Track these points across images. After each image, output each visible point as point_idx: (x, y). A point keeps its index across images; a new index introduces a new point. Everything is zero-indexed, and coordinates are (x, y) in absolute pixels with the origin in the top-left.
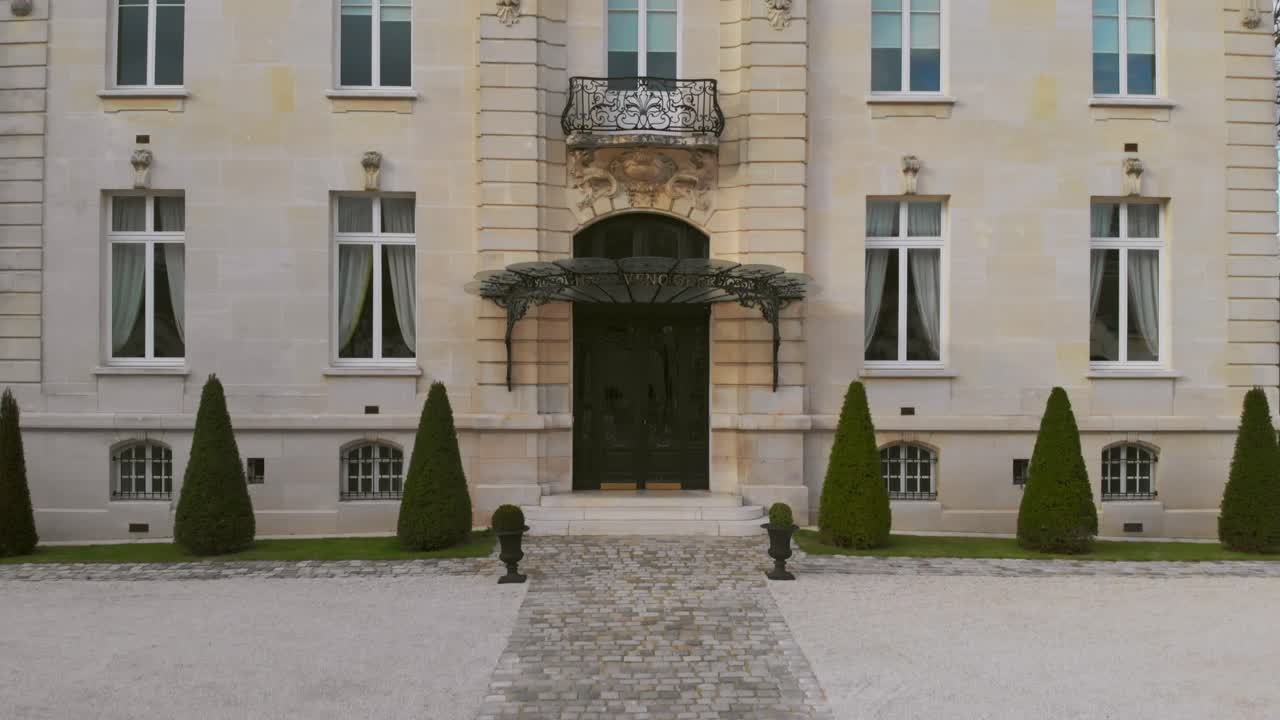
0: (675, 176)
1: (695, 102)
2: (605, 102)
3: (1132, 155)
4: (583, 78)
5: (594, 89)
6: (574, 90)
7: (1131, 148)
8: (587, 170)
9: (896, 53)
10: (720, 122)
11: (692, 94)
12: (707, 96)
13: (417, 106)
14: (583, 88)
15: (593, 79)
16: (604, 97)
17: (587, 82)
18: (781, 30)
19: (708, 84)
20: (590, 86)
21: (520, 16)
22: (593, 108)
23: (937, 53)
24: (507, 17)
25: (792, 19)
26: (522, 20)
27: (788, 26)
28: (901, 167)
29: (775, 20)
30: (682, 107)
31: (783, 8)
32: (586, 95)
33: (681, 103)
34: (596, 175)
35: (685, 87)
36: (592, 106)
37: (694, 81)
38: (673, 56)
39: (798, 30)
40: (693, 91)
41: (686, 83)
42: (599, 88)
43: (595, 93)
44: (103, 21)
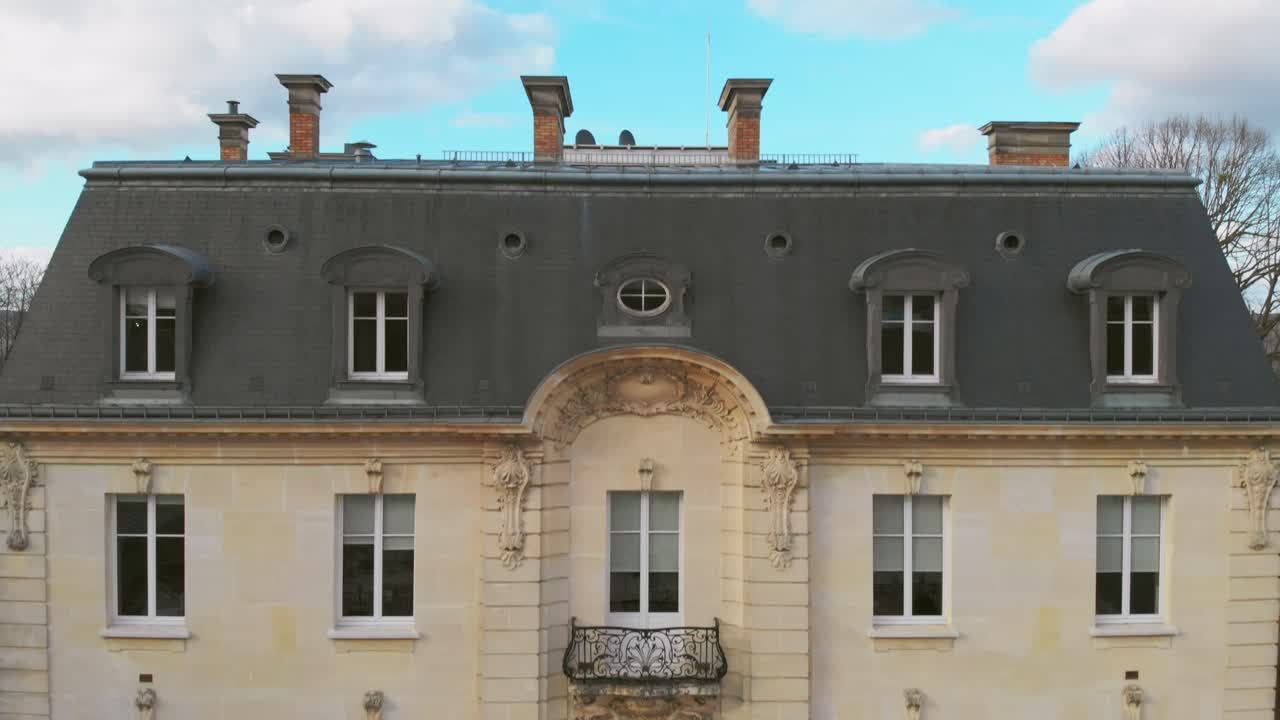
0: (677, 712)
1: (698, 650)
2: (608, 652)
3: (1131, 682)
4: (585, 629)
5: (596, 638)
6: (576, 639)
7: (1132, 675)
8: (589, 708)
9: (898, 577)
10: (722, 671)
11: (694, 642)
12: (709, 645)
13: (420, 645)
14: (585, 638)
15: (596, 628)
16: (606, 646)
17: (589, 632)
18: (782, 570)
19: (710, 632)
20: (592, 635)
21: (524, 558)
22: (596, 659)
23: (939, 575)
24: (510, 561)
25: (793, 558)
26: (524, 562)
27: (790, 566)
28: (904, 703)
29: (777, 560)
30: (684, 656)
31: (784, 550)
32: (588, 645)
33: (683, 652)
34: (598, 714)
35: (688, 634)
36: (594, 657)
37: (696, 629)
38: (675, 576)
39: (800, 570)
40: (695, 638)
41: (688, 631)
42: (601, 637)
43: (597, 642)
44: (102, 558)
